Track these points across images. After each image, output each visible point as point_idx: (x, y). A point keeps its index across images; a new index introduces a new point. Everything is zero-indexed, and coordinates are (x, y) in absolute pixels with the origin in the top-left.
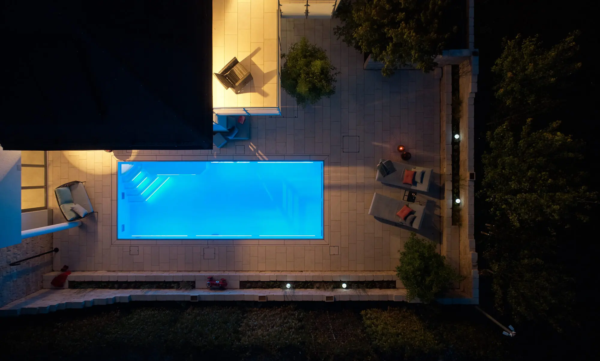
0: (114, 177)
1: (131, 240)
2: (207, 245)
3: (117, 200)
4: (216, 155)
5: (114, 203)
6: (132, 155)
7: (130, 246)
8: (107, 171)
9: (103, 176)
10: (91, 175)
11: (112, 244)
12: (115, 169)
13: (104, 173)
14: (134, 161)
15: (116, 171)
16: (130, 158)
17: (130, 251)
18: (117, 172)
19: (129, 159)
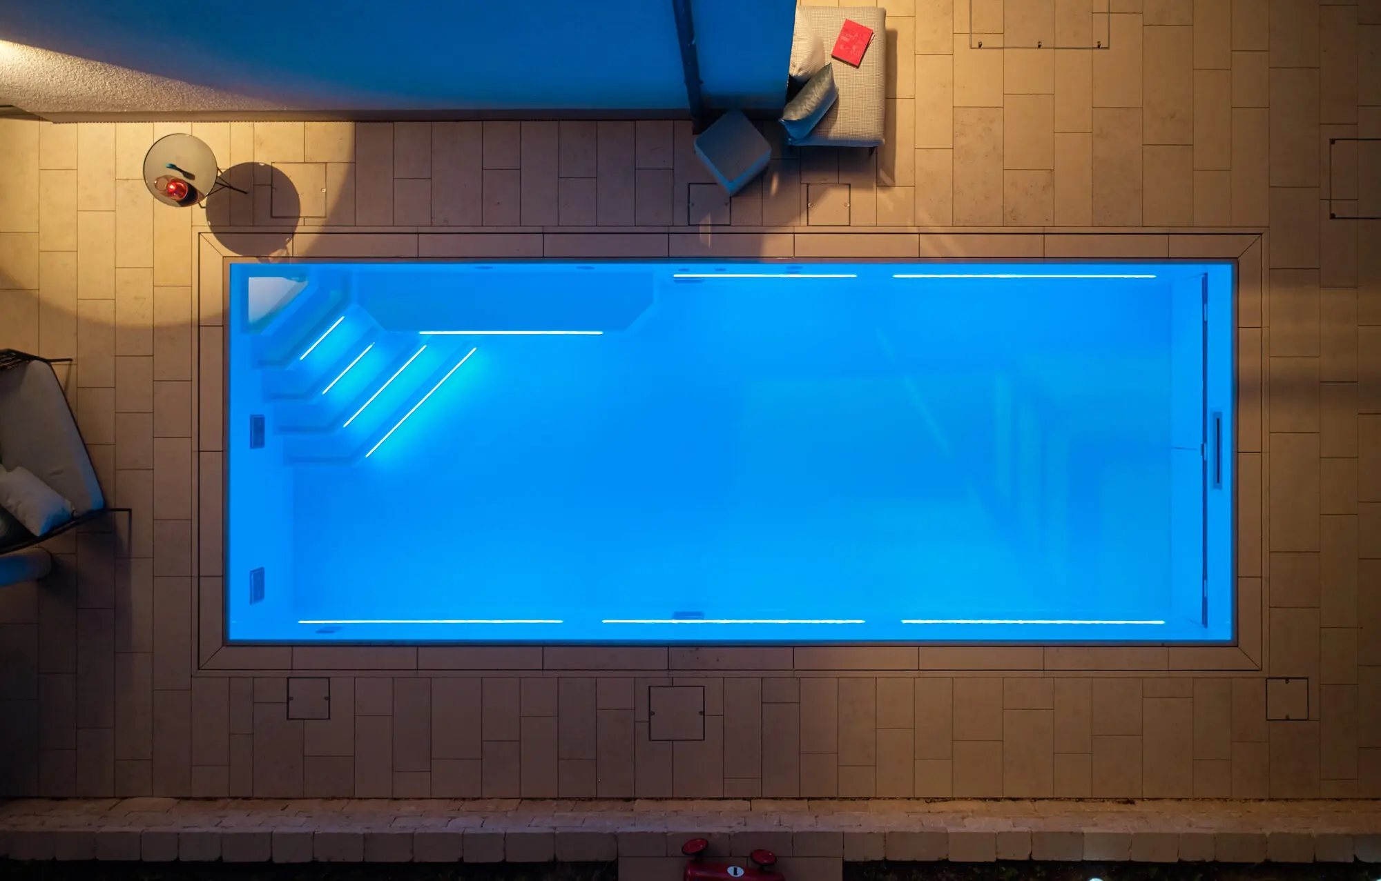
0: (212, 340)
1: (293, 645)
2: (665, 674)
3: (225, 451)
4: (709, 229)
5: (212, 464)
6: (298, 229)
7: (288, 674)
8: (178, 309)
9: (156, 332)
10: (98, 326)
11: (199, 669)
12: (213, 304)
13: (163, 319)
14: (306, 259)
15: (220, 310)
16: (289, 245)
17: (289, 699)
18: (226, 315)
19: (286, 248)
